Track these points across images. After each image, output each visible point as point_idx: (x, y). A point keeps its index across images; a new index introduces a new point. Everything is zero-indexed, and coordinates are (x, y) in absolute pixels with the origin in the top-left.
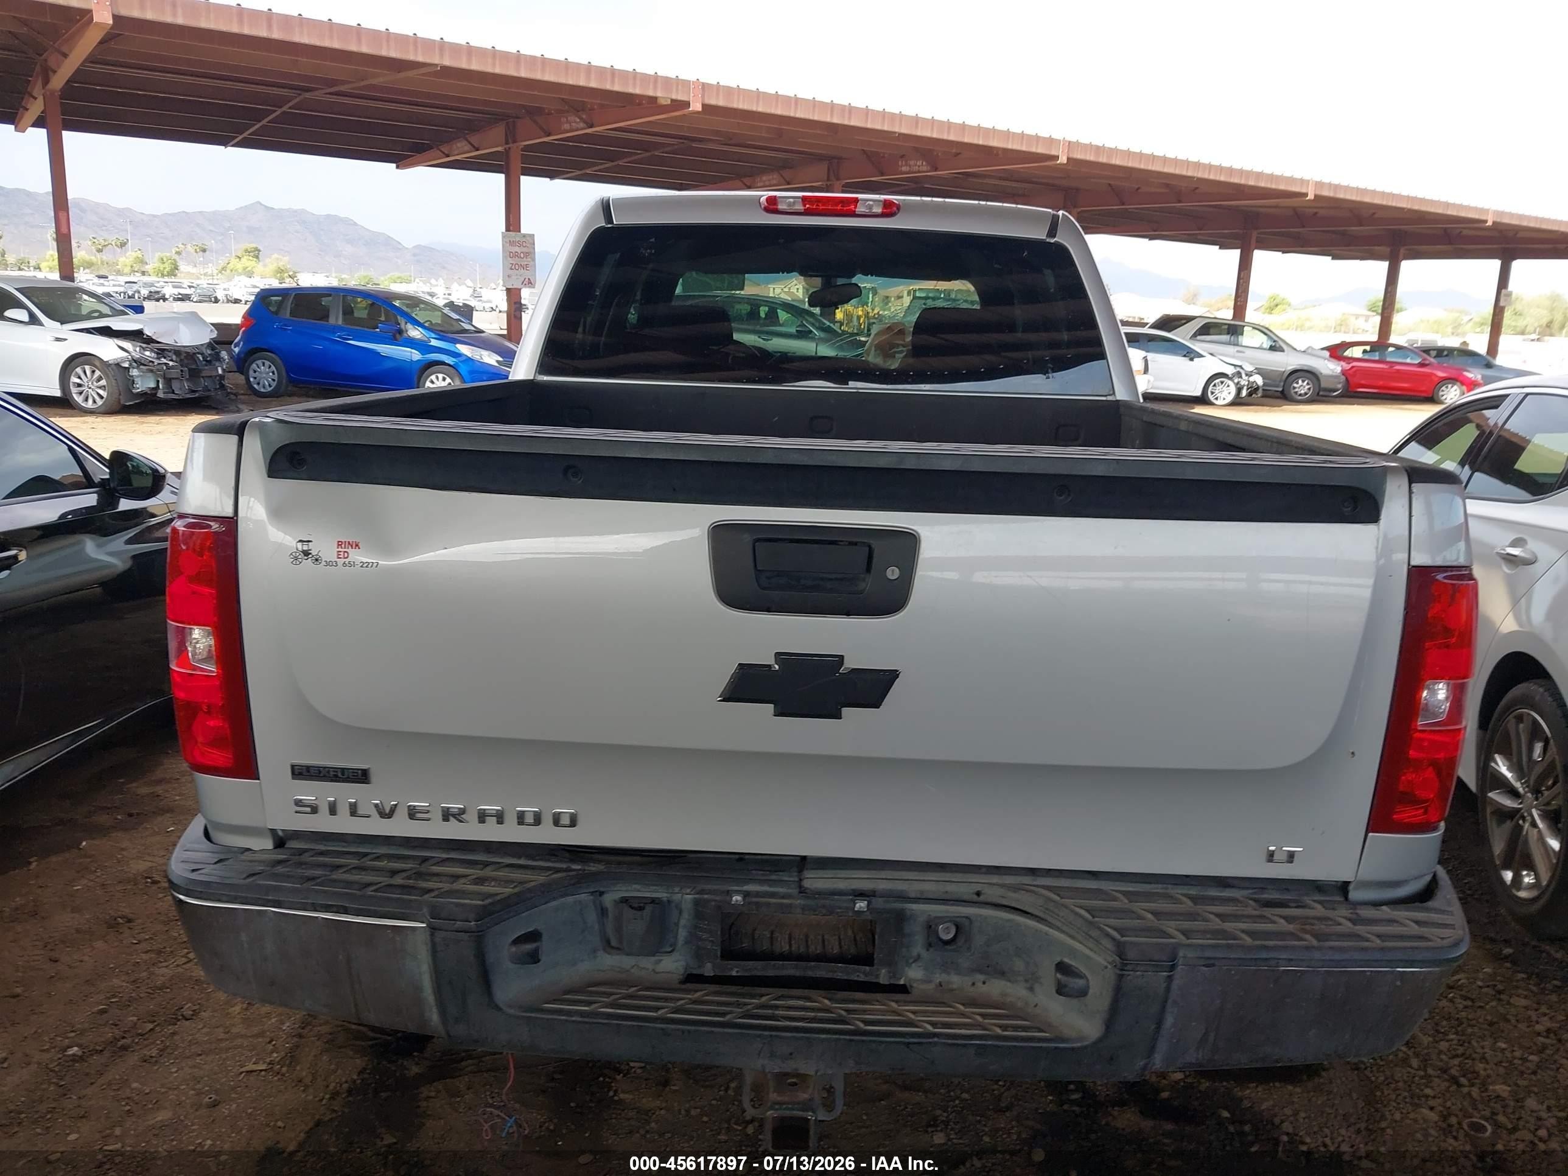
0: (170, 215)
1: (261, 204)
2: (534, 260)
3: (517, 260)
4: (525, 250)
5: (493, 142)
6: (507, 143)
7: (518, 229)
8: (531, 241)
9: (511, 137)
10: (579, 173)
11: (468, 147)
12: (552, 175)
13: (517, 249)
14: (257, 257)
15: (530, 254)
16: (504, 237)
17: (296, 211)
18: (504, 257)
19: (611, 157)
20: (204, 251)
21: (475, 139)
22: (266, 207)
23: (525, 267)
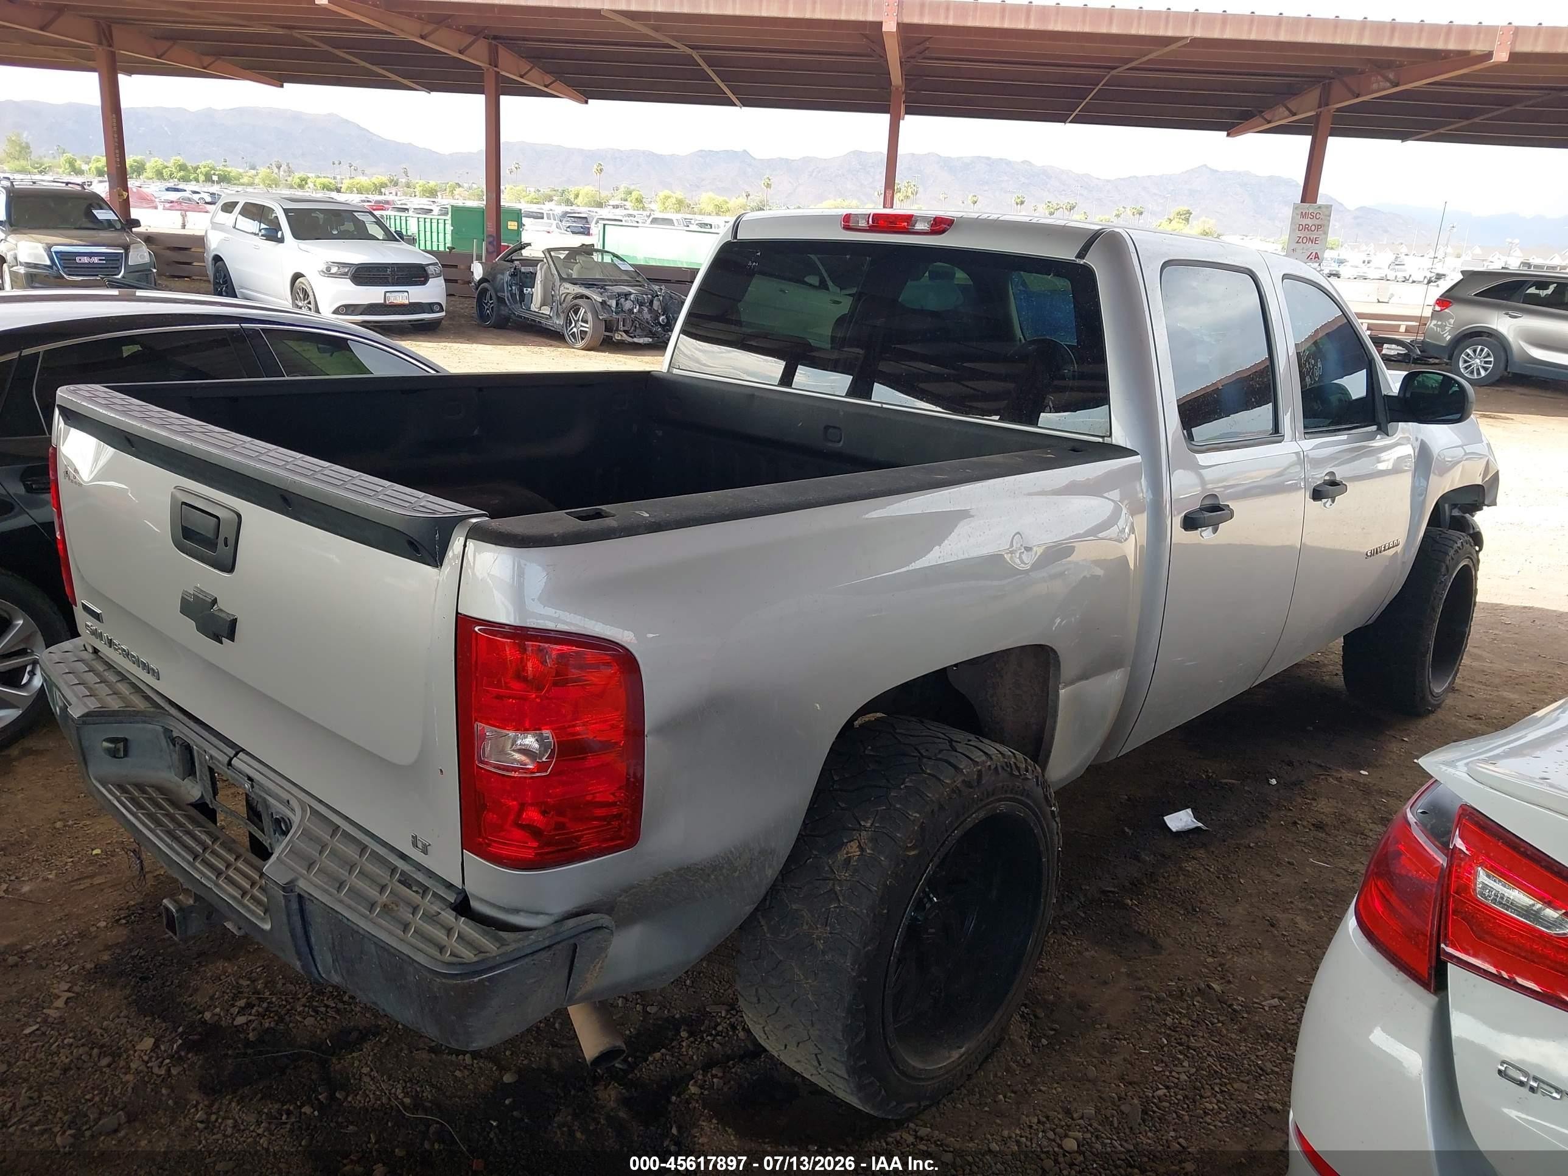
0: (1121, 179)
1: (1207, 167)
2: (1326, 233)
3: (1306, 233)
4: (1317, 222)
5: (1306, 107)
6: (1319, 107)
7: (1314, 200)
8: (1327, 213)
9: (1324, 102)
10: (1431, 133)
11: (1287, 113)
12: (1404, 137)
13: (1309, 221)
14: (1187, 220)
15: (1322, 227)
16: (1296, 208)
17: (1240, 173)
18: (1292, 230)
19: (1467, 115)
20: (1141, 213)
21: (1293, 104)
22: (1210, 169)
23: (1313, 241)
